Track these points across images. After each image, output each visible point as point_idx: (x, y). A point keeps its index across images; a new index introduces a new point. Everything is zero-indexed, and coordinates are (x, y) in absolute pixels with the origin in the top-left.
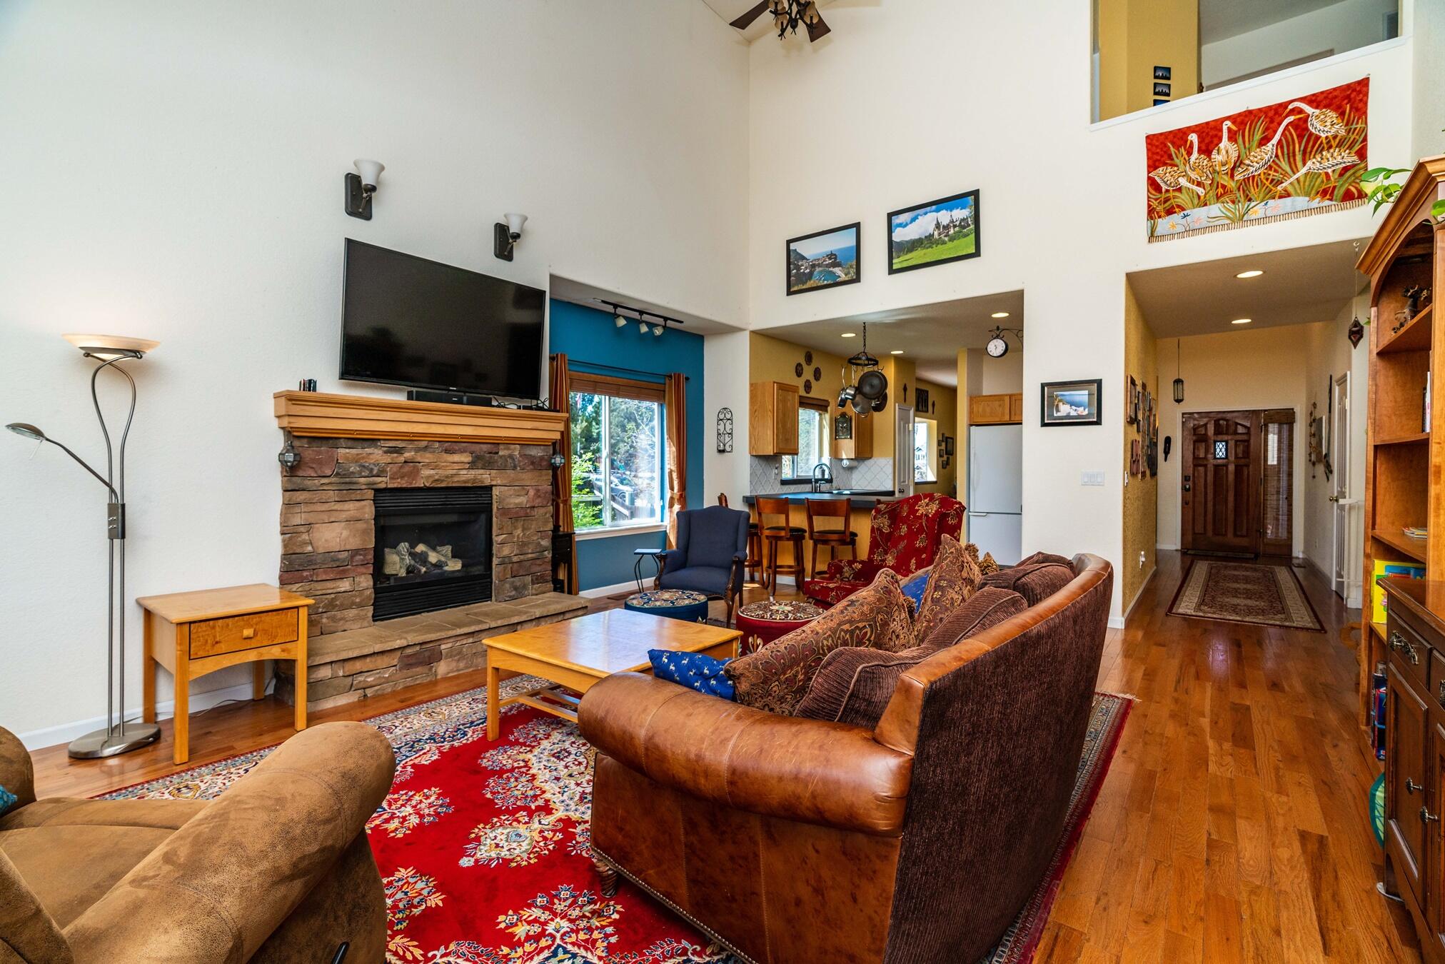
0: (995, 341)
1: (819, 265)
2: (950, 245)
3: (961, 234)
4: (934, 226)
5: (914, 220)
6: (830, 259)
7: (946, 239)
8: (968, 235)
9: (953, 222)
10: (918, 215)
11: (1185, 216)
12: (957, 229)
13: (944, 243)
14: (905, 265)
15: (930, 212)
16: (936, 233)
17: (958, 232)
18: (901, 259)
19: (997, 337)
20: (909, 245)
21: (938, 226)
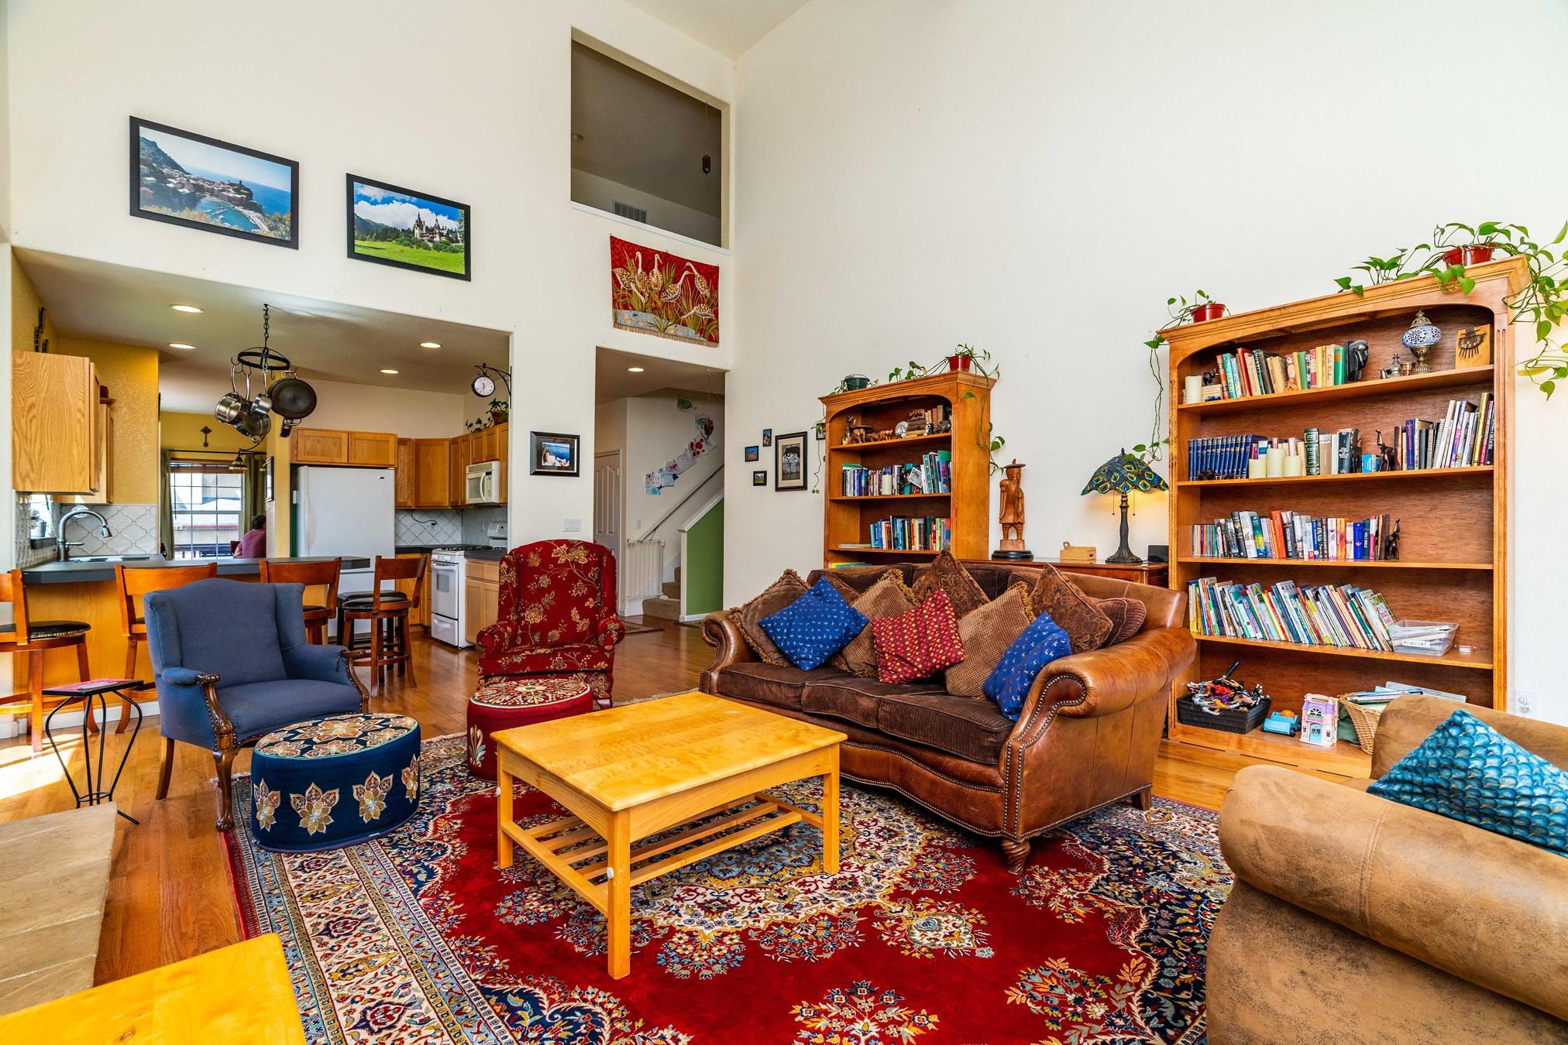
0: (482, 378)
1: (212, 193)
2: (434, 253)
3: (448, 247)
4: (415, 223)
5: (387, 201)
6: (237, 191)
7: (431, 245)
8: (457, 252)
9: (439, 228)
10: (393, 198)
11: (635, 315)
12: (443, 239)
13: (427, 248)
14: (372, 253)
15: (410, 202)
16: (417, 231)
17: (444, 243)
18: (366, 243)
19: (485, 375)
20: (379, 231)
21: (420, 224)
